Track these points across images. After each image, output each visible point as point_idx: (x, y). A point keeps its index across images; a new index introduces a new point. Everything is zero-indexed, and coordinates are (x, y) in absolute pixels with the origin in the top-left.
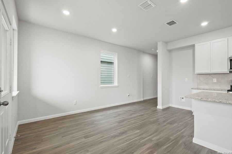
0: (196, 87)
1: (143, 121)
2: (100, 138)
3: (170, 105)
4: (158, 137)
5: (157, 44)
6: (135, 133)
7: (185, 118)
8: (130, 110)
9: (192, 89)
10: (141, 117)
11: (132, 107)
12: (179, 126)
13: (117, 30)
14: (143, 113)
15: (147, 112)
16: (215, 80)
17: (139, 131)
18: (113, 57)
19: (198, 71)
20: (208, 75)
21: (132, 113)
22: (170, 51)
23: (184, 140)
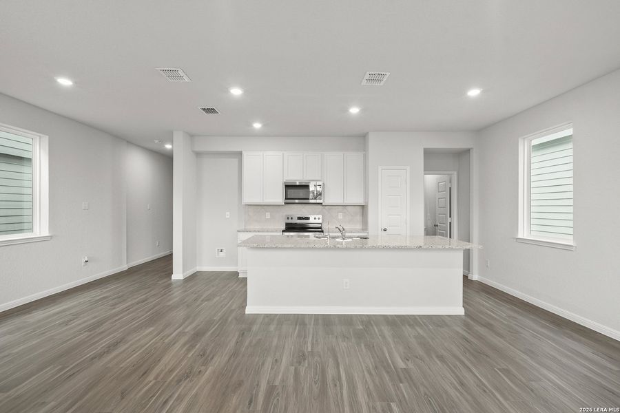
0: (242, 228)
1: (152, 309)
2: (56, 374)
3: (198, 269)
4: (194, 325)
6: (145, 333)
7: (229, 285)
8: (104, 298)
9: (238, 231)
10: (144, 303)
11: (105, 290)
12: (222, 299)
14: (144, 296)
15: (153, 292)
16: (268, 215)
17: (152, 329)
18: (30, 141)
19: (247, 199)
20: (260, 207)
21: (113, 302)
22: (198, 154)
23: (234, 315)
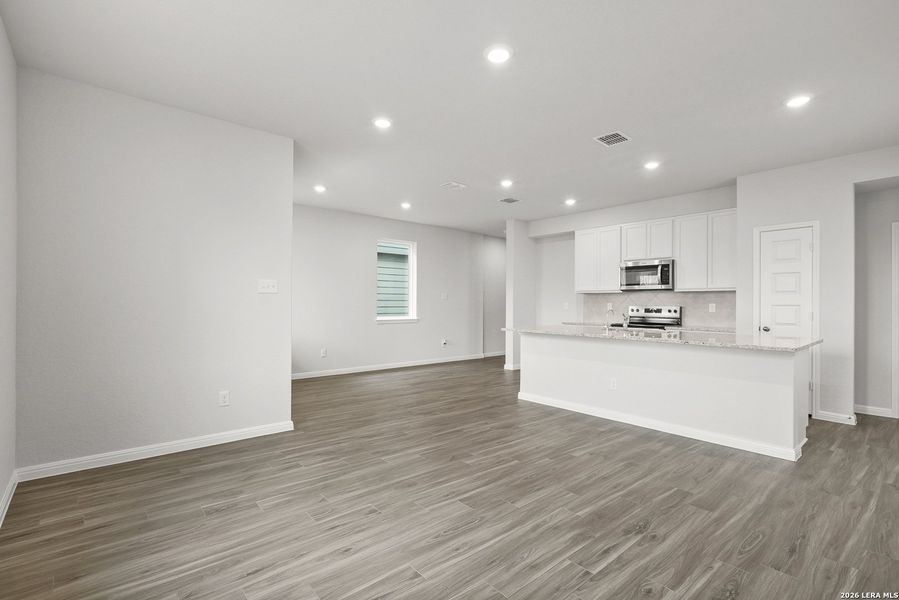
5: (505, 223)
13: (412, 205)
19: (580, 287)
22: (537, 240)
